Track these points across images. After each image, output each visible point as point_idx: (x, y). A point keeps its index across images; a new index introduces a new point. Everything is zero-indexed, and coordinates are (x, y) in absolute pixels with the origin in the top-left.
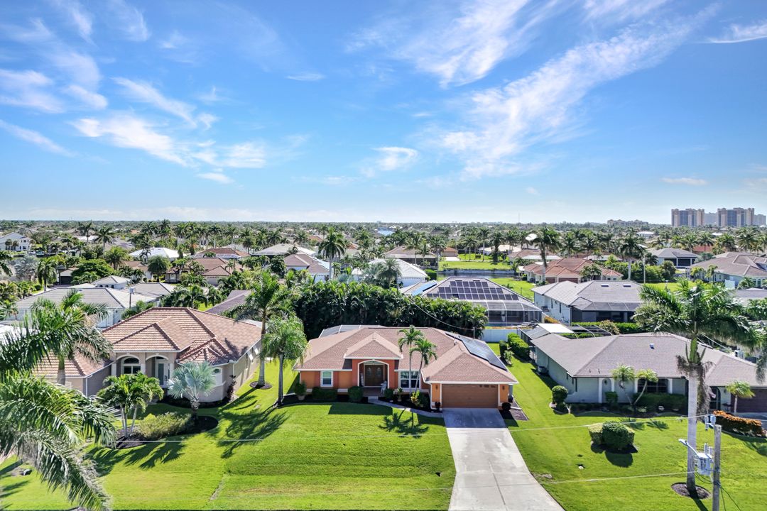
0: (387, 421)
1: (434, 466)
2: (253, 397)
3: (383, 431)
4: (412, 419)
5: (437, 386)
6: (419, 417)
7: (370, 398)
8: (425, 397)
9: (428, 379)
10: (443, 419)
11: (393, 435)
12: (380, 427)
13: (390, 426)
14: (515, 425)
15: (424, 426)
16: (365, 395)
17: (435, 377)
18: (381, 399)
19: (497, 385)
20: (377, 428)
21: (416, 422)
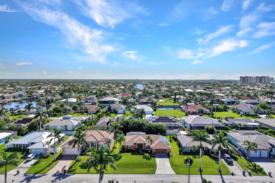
0: (143, 157)
1: (153, 166)
2: (114, 151)
3: (142, 159)
4: (148, 156)
5: (154, 149)
6: (150, 155)
7: (139, 151)
8: (151, 151)
9: (152, 148)
10: (155, 156)
11: (145, 160)
12: (142, 158)
13: (144, 158)
14: (170, 157)
15: (151, 158)
16: (138, 150)
17: (153, 147)
18: (142, 151)
19: (167, 149)
20: (141, 158)
21: (149, 157)
